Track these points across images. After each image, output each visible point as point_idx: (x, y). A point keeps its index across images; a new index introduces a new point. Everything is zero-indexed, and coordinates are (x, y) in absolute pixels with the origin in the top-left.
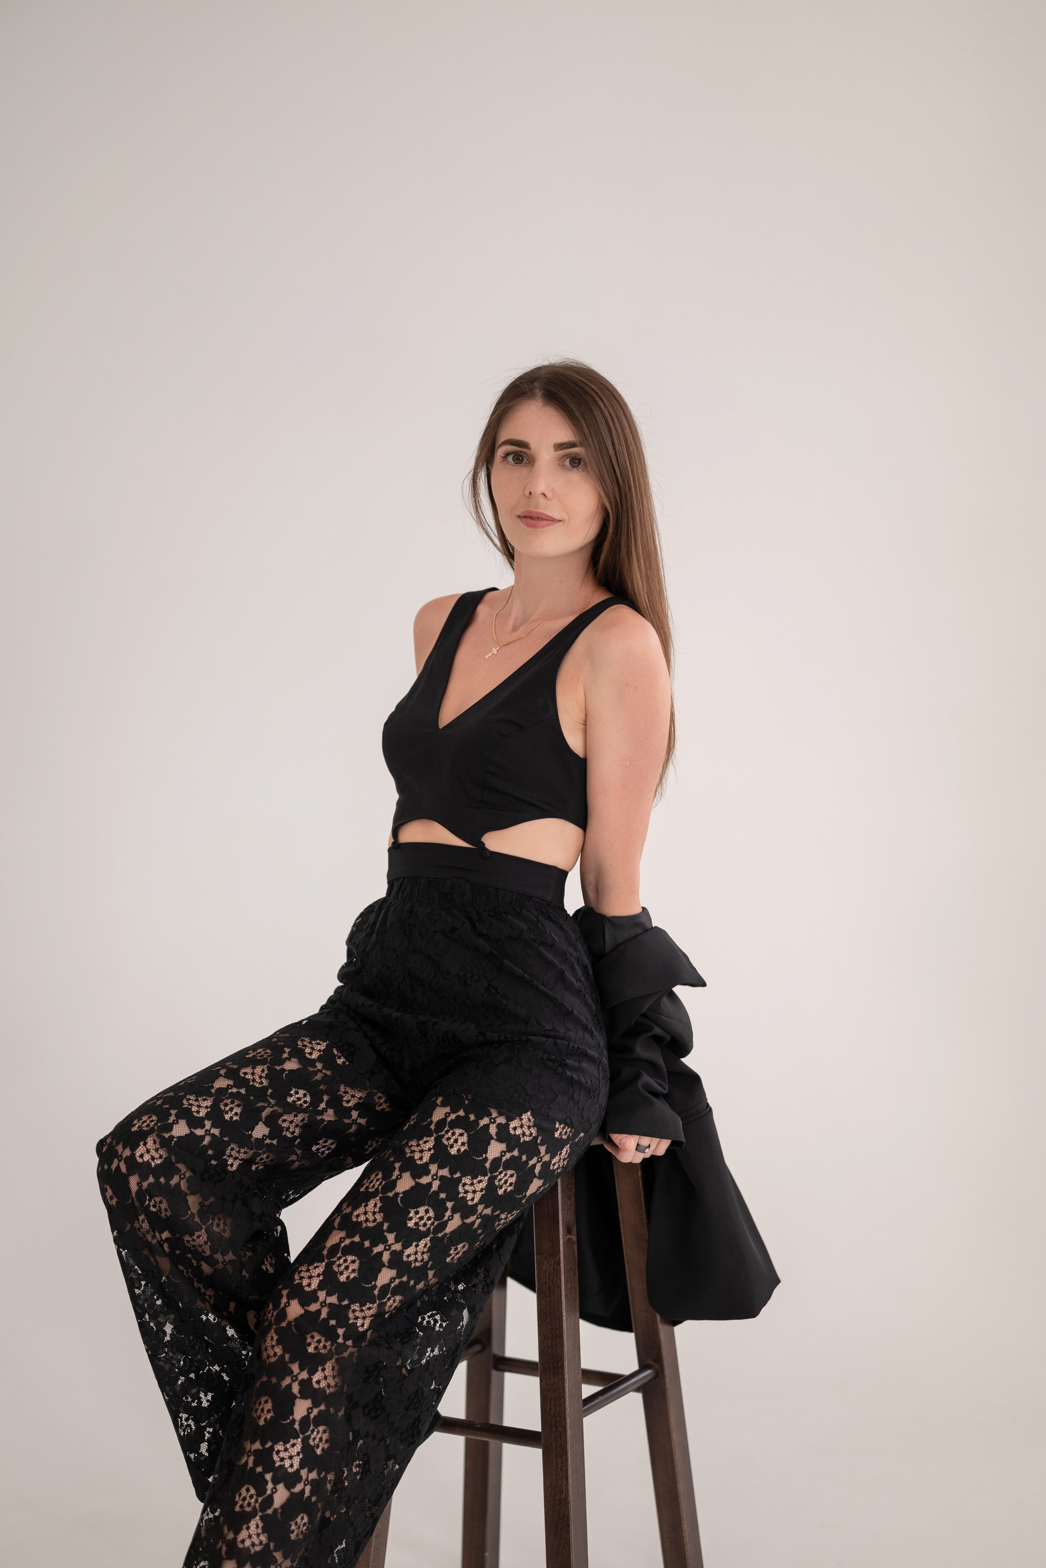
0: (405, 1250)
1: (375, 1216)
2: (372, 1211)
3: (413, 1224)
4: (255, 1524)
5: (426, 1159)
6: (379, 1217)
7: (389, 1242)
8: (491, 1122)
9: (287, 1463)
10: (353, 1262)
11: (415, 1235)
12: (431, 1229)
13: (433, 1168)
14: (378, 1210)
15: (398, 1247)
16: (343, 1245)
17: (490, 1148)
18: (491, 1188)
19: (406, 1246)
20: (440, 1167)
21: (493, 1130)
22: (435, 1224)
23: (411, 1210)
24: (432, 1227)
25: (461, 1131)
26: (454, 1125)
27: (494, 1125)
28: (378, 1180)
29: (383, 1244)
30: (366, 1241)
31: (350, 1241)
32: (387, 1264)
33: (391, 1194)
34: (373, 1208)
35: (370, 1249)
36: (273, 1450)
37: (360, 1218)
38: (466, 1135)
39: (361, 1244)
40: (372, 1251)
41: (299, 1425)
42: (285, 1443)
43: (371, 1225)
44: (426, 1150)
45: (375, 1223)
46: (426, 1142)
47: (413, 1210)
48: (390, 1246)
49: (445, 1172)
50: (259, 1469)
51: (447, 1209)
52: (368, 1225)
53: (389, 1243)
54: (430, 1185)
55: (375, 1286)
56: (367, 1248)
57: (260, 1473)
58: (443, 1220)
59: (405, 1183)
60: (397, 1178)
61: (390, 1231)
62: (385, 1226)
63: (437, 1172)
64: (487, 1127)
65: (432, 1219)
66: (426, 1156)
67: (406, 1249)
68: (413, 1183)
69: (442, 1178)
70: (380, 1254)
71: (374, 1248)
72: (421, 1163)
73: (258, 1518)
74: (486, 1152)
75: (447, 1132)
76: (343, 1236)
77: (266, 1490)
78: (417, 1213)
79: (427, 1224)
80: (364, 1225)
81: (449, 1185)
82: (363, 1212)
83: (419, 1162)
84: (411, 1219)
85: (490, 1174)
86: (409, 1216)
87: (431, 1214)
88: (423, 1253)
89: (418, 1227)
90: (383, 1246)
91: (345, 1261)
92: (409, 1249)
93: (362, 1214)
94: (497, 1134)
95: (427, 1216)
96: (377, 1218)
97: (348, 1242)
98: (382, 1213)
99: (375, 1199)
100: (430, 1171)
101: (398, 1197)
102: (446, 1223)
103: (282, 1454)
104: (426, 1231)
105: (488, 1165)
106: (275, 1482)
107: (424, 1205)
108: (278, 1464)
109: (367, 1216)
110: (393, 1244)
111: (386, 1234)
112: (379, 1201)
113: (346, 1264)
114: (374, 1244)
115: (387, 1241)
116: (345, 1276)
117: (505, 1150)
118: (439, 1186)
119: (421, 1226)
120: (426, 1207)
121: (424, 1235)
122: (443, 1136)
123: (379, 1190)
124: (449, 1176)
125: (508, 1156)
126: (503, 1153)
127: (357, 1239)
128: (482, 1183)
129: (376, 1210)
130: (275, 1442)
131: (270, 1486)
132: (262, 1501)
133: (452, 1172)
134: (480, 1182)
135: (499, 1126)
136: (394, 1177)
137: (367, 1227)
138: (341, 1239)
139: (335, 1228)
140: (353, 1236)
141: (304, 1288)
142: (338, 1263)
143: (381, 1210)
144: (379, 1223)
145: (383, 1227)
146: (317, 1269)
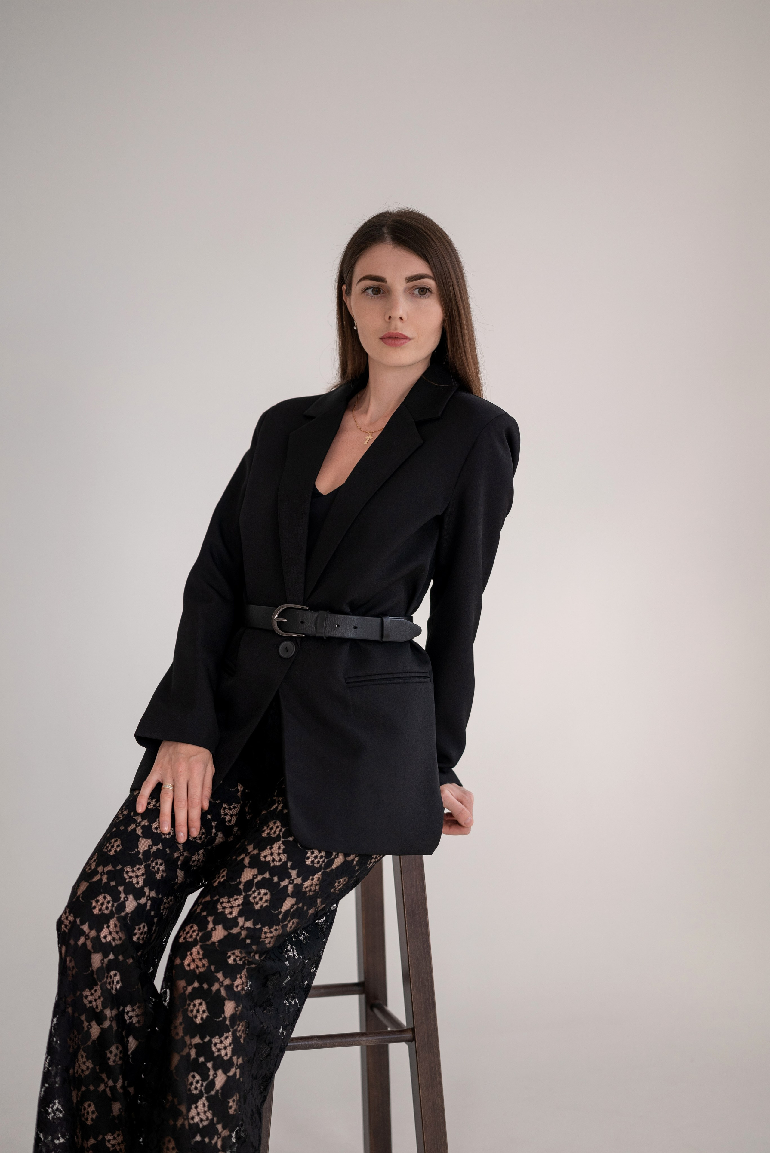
0: (304, 883)
1: (280, 856)
2: (277, 852)
3: (310, 862)
4: (202, 1104)
6: (284, 857)
7: (293, 877)
9: (223, 1053)
10: (265, 894)
11: (310, 871)
12: (323, 865)
14: (282, 851)
15: (298, 881)
16: (256, 880)
19: (304, 880)
22: (326, 861)
23: (308, 851)
28: (278, 827)
29: (288, 879)
30: (275, 876)
31: (261, 877)
32: (290, 895)
33: (292, 839)
34: (278, 850)
35: (278, 883)
36: (212, 1043)
37: (268, 858)
39: (270, 879)
40: (280, 885)
41: (230, 1021)
42: (220, 1037)
43: (278, 864)
45: (281, 863)
47: (310, 851)
48: (293, 880)
50: (202, 1059)
52: (276, 864)
53: (292, 878)
55: (280, 912)
56: (276, 882)
57: (202, 1062)
58: (331, 858)
61: (293, 868)
62: (289, 865)
65: (324, 857)
70: (286, 887)
71: (281, 883)
73: (204, 1099)
76: (256, 874)
77: (209, 1076)
78: (312, 853)
79: (320, 862)
80: (272, 865)
84: (308, 858)
86: (307, 856)
87: (323, 853)
88: (316, 885)
89: (314, 865)
90: (288, 881)
91: (259, 894)
95: (320, 856)
96: (282, 858)
98: (286, 853)
99: (279, 843)
102: (333, 860)
103: (219, 1046)
104: (319, 867)
106: (215, 1069)
108: (216, 1054)
109: (273, 856)
110: (295, 879)
111: (290, 871)
112: (282, 844)
113: (260, 896)
115: (291, 877)
116: (259, 905)
119: (315, 863)
121: (317, 870)
123: (281, 835)
127: (267, 875)
129: (280, 852)
130: (212, 1037)
131: (211, 1072)
132: (207, 1085)
137: (274, 866)
141: (226, 916)
142: (253, 895)
143: (284, 852)
144: (284, 862)
145: (287, 865)
146: (237, 901)
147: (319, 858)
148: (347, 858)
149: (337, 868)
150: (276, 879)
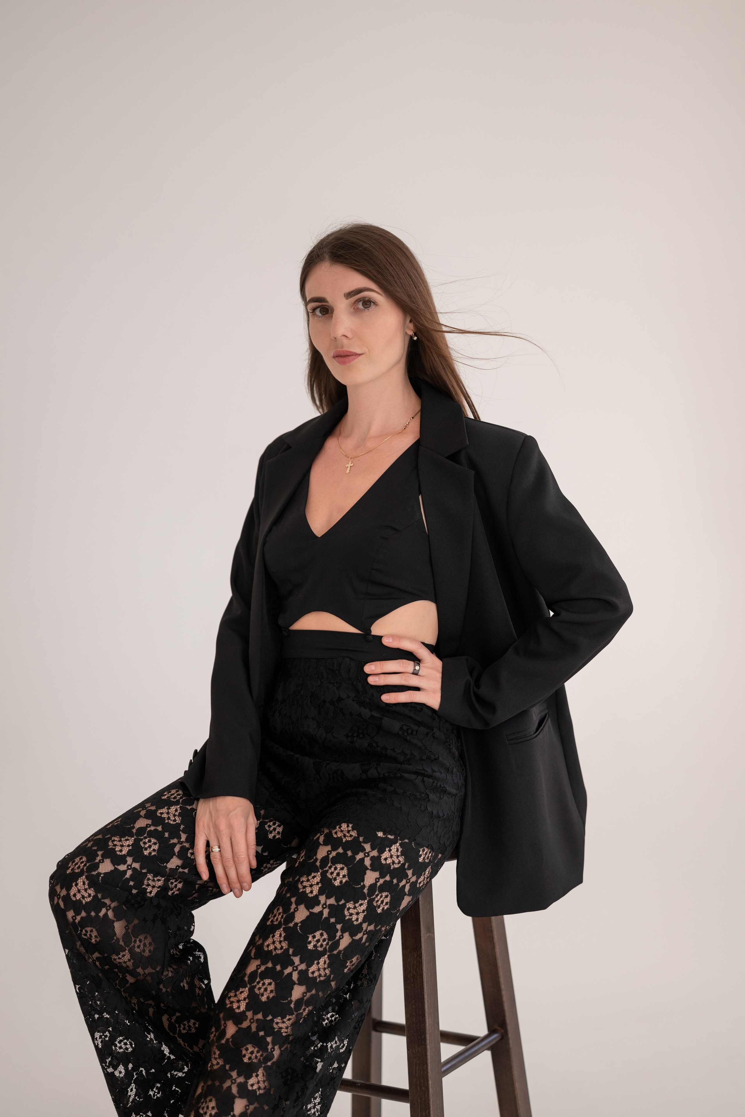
0: (309, 969)
1: (282, 944)
2: (279, 940)
3: (312, 947)
5: (315, 892)
6: (285, 945)
7: (296, 963)
8: (365, 856)
10: (270, 984)
11: (315, 955)
12: (327, 948)
13: (322, 899)
14: (283, 939)
15: (303, 967)
16: (259, 971)
17: (366, 877)
18: (371, 909)
19: (309, 965)
20: (328, 897)
21: (367, 862)
22: (330, 944)
23: (309, 935)
24: (328, 946)
25: (341, 866)
26: (335, 861)
27: (368, 858)
28: (279, 914)
29: (291, 966)
30: (277, 965)
31: (265, 967)
32: (297, 982)
33: (291, 925)
34: (279, 938)
35: (281, 972)
37: (270, 947)
38: (345, 868)
39: (274, 968)
40: (283, 973)
43: (279, 952)
44: (315, 885)
45: (283, 950)
46: (314, 877)
47: (311, 935)
48: (297, 967)
49: (332, 901)
51: (337, 930)
52: (277, 952)
53: (296, 965)
54: (321, 913)
55: (291, 1001)
56: (279, 971)
58: (336, 940)
59: (301, 914)
60: (295, 911)
61: (295, 954)
62: (290, 952)
63: (326, 901)
64: (362, 860)
65: (327, 940)
66: (315, 890)
67: (310, 967)
68: (308, 913)
69: (331, 906)
70: (290, 975)
71: (284, 971)
72: (312, 895)
74: (363, 881)
75: (330, 867)
76: (259, 964)
78: (314, 937)
79: (323, 945)
80: (274, 953)
81: (337, 911)
82: (272, 942)
83: (310, 895)
84: (310, 943)
85: (369, 897)
86: (308, 941)
87: (325, 936)
88: (325, 969)
89: (317, 948)
90: (291, 968)
91: (264, 984)
92: (312, 967)
93: (271, 943)
94: (371, 865)
95: (322, 939)
96: (283, 945)
97: (263, 968)
98: (287, 941)
99: (279, 930)
100: (320, 901)
101: (297, 926)
102: (339, 941)
104: (323, 951)
105: (366, 891)
107: (319, 930)
109: (275, 945)
110: (299, 965)
111: (292, 957)
112: (283, 932)
113: (264, 987)
114: (284, 967)
115: (294, 963)
116: (265, 996)
117: (378, 877)
118: (329, 913)
119: (318, 947)
120: (321, 931)
121: (323, 953)
122: (327, 871)
123: (282, 922)
124: (336, 904)
125: (381, 881)
126: (377, 880)
127: (270, 965)
128: (363, 906)
129: (281, 939)
133: (338, 900)
134: (361, 905)
135: (373, 859)
136: (292, 910)
137: (276, 954)
138: (257, 966)
139: (252, 958)
140: (266, 963)
141: (235, 1010)
142: (258, 986)
143: (285, 939)
144: (285, 950)
145: (289, 952)
146: (243, 994)
147: (321, 941)
148: (354, 938)
149: (346, 949)
150: (278, 968)
